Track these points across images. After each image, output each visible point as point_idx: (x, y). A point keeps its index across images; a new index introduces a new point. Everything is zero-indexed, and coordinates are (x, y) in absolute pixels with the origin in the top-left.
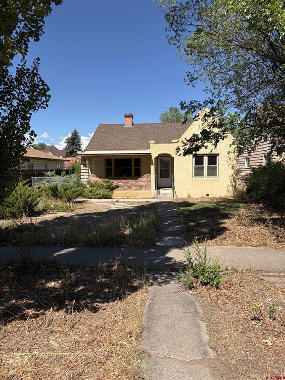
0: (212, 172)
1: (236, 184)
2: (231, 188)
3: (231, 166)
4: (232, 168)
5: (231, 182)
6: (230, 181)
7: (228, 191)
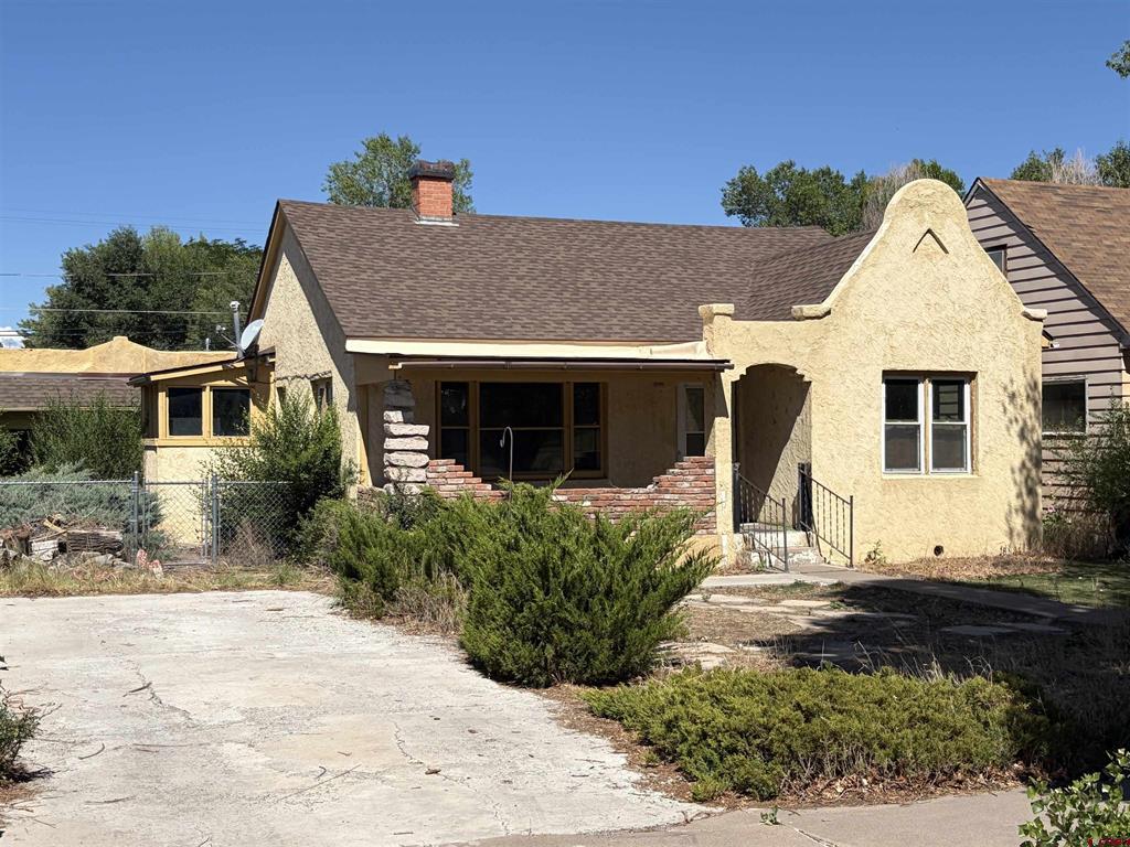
0: (951, 450)
1: (1035, 506)
2: (1018, 521)
3: (1016, 428)
4: (1022, 436)
5: (1019, 495)
6: (1014, 491)
7: (1011, 531)
